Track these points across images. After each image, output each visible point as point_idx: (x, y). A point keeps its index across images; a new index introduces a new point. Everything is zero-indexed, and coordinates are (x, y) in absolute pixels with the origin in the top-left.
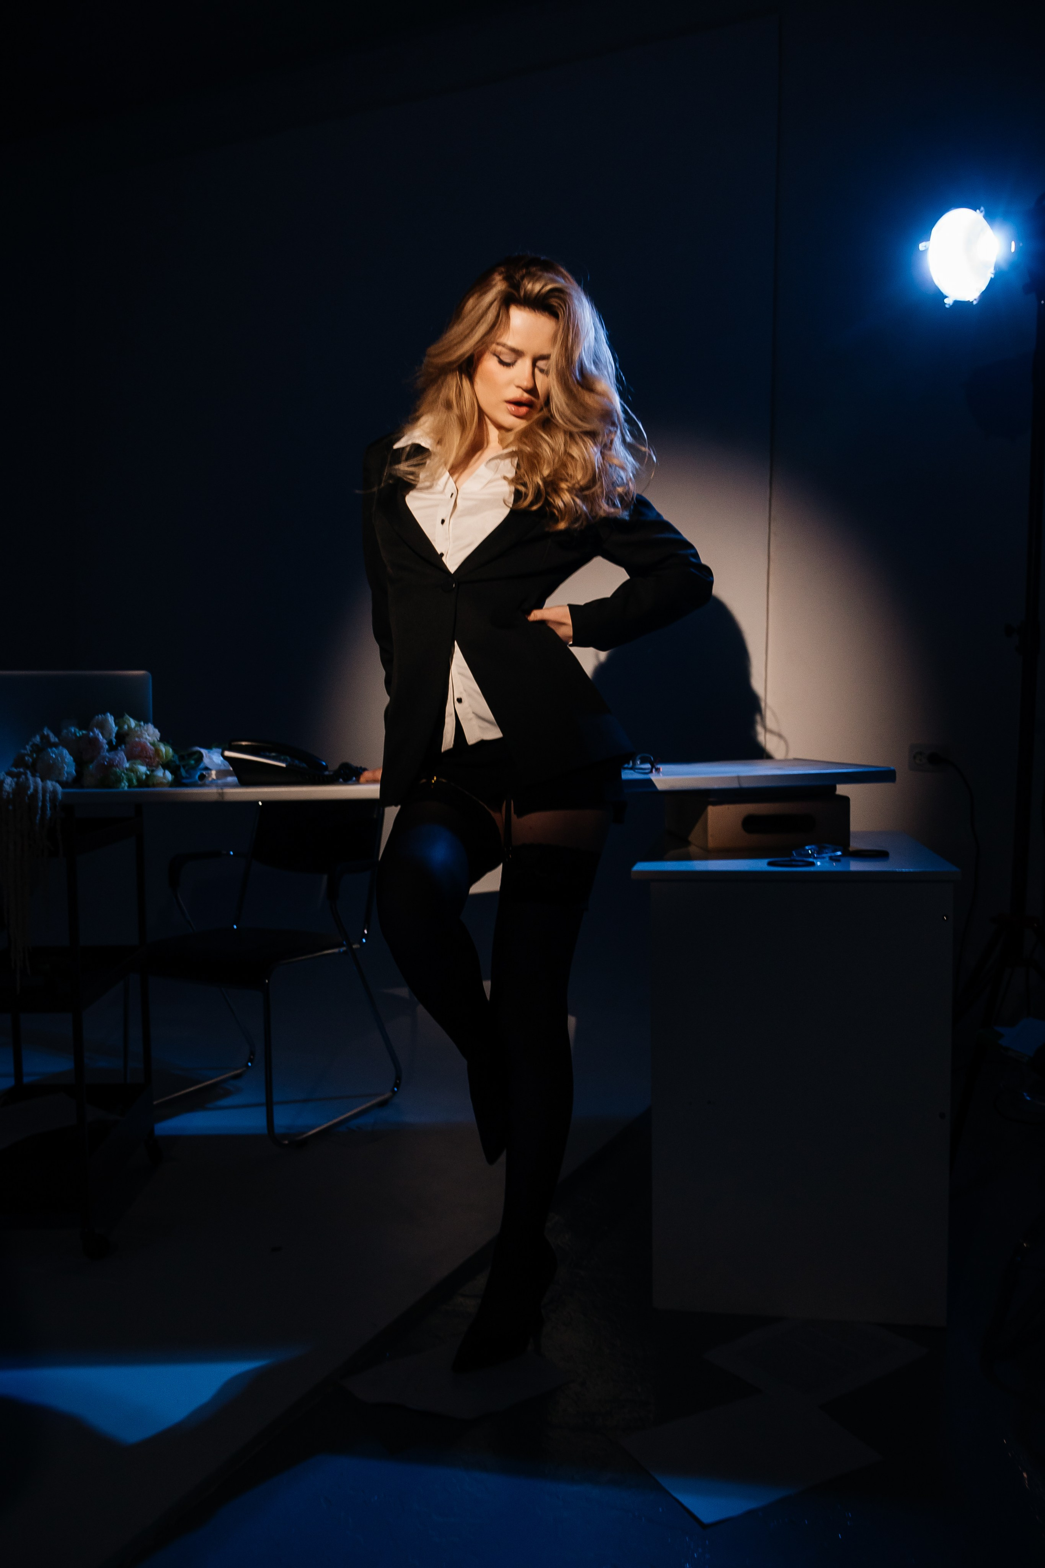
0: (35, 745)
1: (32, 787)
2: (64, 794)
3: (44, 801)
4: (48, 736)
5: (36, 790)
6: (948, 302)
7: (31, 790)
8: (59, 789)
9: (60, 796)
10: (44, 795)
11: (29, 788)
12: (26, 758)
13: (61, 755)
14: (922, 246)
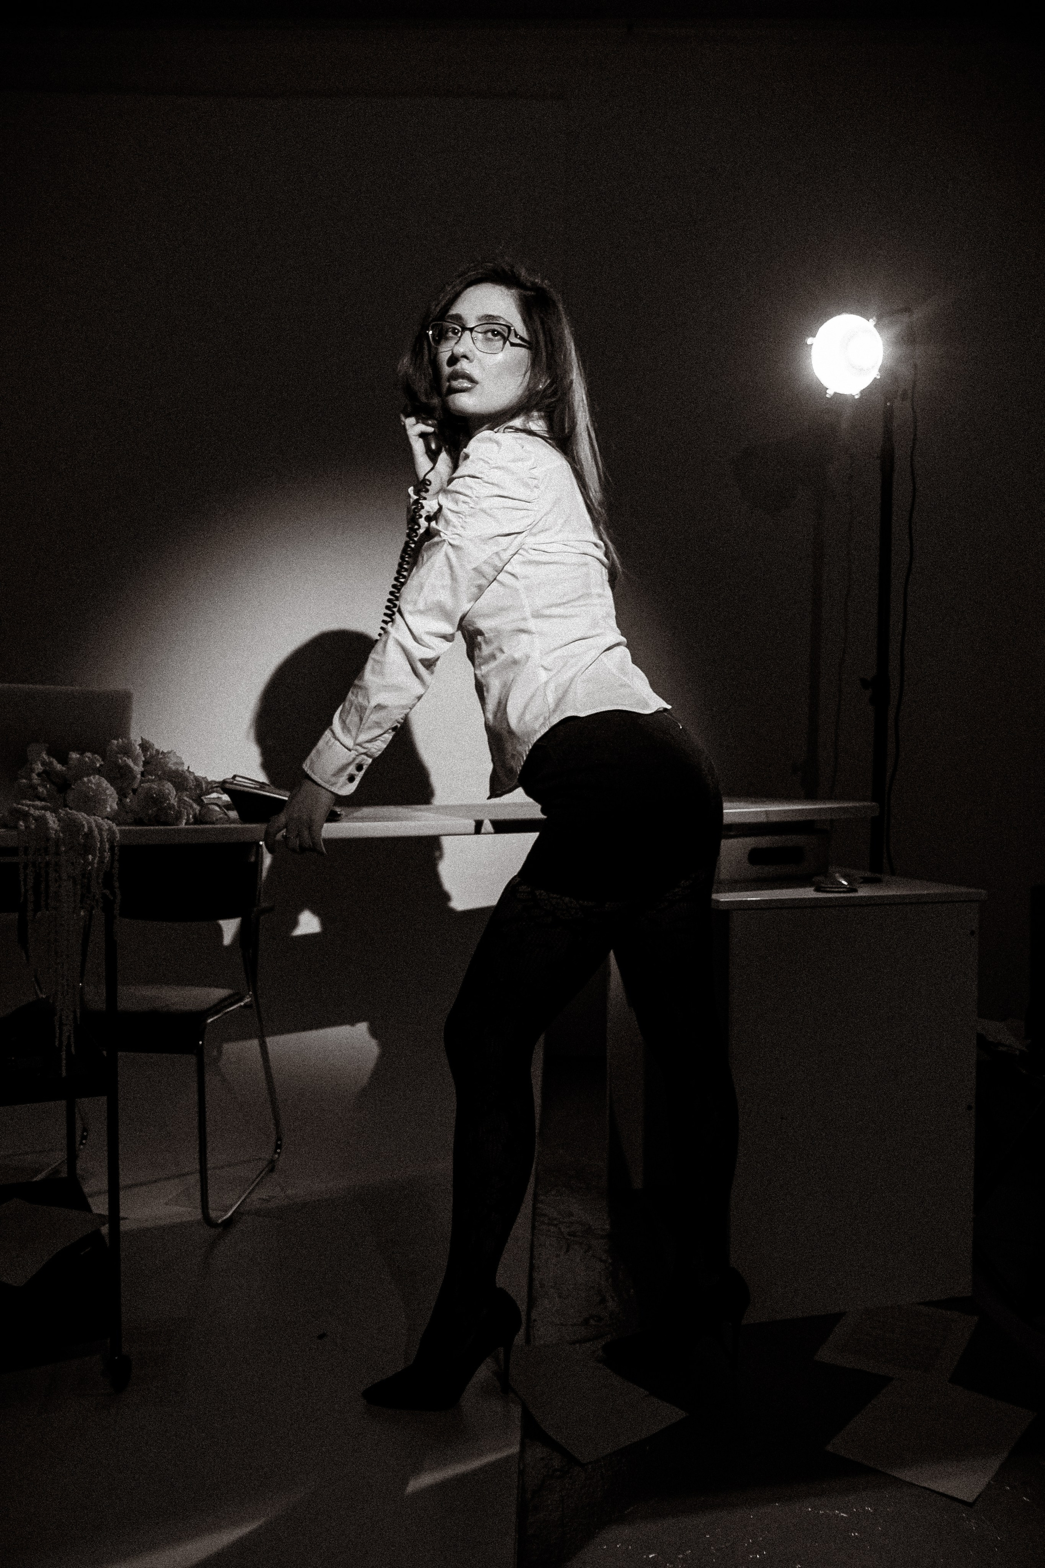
0: (39, 775)
1: (86, 826)
2: (120, 831)
3: (102, 842)
4: (51, 763)
5: (90, 828)
6: (830, 392)
7: (86, 830)
8: (115, 828)
9: (118, 835)
10: (101, 835)
11: (83, 825)
12: (40, 789)
13: (99, 785)
14: (809, 341)
